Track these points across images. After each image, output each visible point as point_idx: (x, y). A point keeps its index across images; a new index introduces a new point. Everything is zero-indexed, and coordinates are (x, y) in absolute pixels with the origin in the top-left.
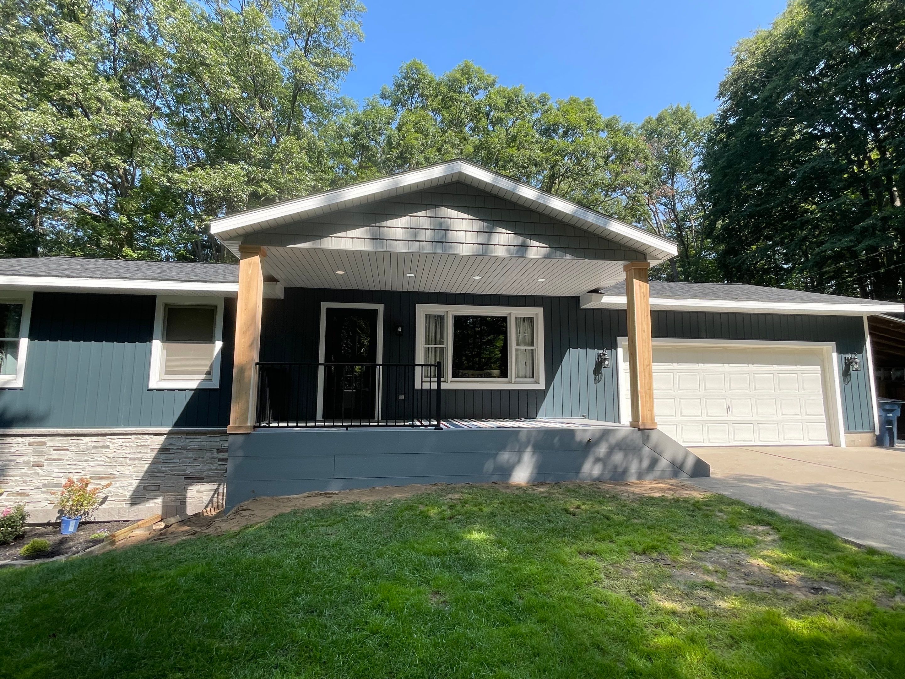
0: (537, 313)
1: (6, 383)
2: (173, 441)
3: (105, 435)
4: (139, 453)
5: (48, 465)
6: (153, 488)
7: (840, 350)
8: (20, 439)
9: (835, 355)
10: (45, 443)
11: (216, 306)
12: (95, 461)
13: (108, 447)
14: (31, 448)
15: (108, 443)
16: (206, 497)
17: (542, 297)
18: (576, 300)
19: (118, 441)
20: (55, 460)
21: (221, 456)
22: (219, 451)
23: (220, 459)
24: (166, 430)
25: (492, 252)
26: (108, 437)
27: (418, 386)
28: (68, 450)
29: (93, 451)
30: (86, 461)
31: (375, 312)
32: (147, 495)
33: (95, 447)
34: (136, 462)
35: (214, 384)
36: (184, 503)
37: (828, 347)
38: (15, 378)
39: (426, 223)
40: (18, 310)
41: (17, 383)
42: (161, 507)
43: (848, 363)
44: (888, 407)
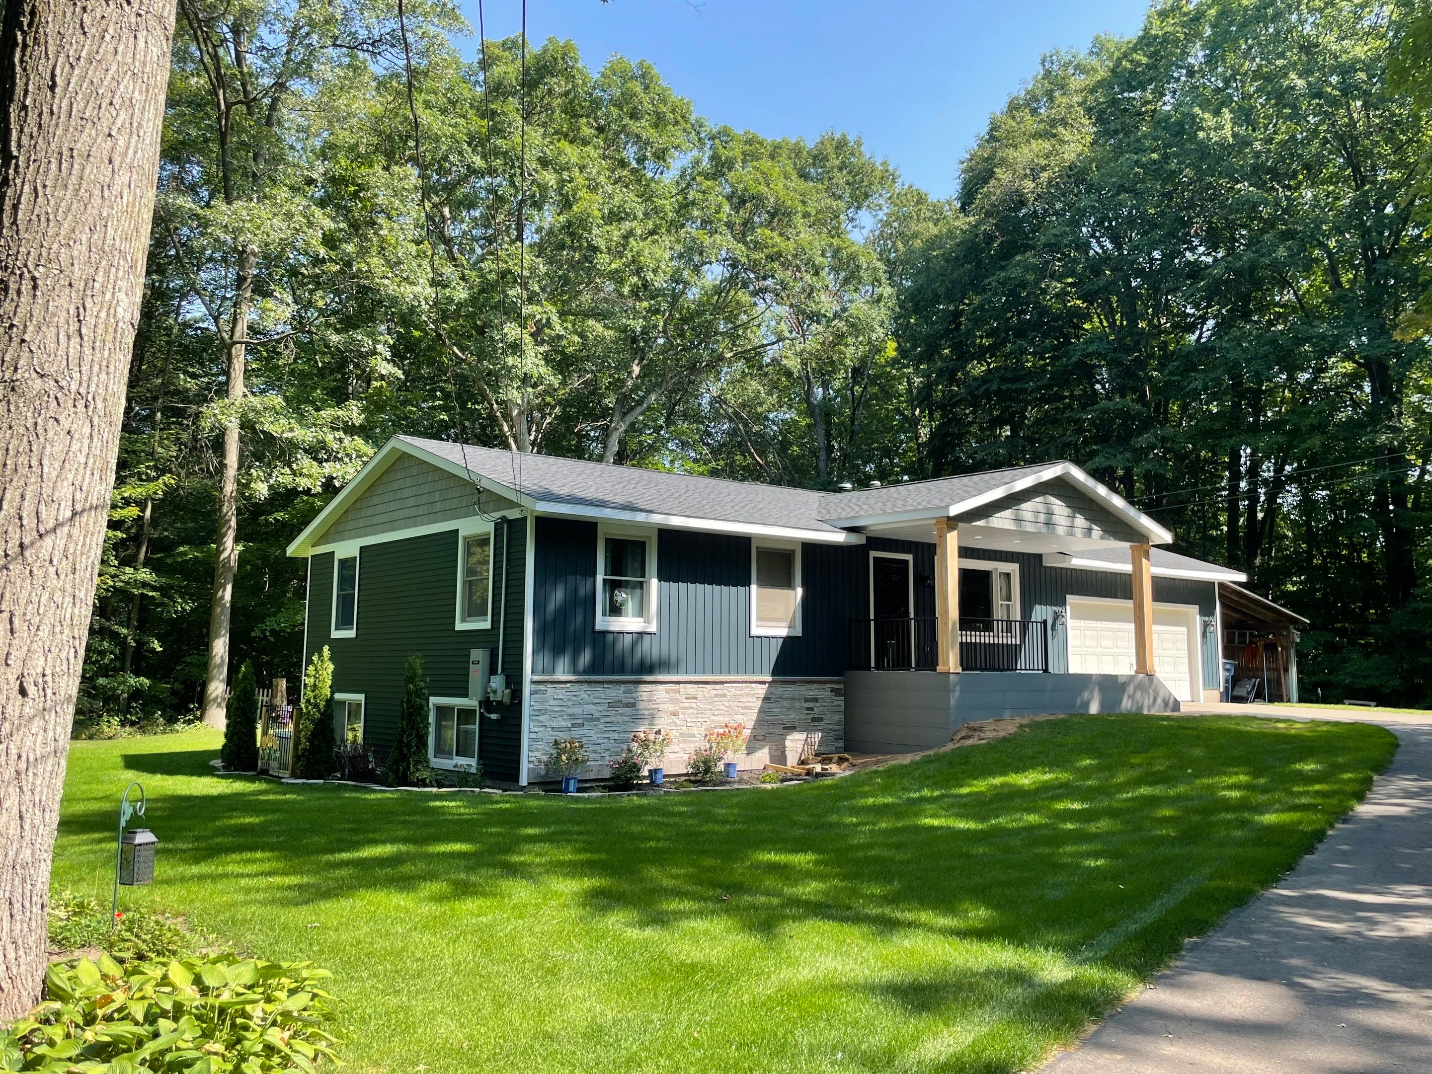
0: (1013, 568)
2: (773, 690)
3: (723, 683)
4: (749, 702)
5: (684, 714)
6: (760, 738)
7: (1202, 613)
8: (660, 687)
9: (1198, 617)
10: (679, 691)
11: (793, 551)
12: (718, 710)
13: (725, 695)
14: (668, 695)
15: (726, 692)
16: (800, 746)
17: (1018, 554)
18: (1040, 556)
19: (732, 690)
20: (687, 708)
21: (807, 705)
22: (806, 700)
23: (808, 709)
24: (770, 679)
25: (1074, 533)
26: (725, 685)
28: (696, 698)
29: (715, 699)
30: (710, 709)
31: (906, 562)
32: (758, 744)
33: (717, 696)
34: (747, 711)
35: (798, 632)
36: (783, 752)
37: (1194, 609)
38: (647, 622)
39: (1041, 508)
40: (639, 547)
41: (653, 628)
42: (768, 757)
43: (1206, 625)
44: (1228, 667)
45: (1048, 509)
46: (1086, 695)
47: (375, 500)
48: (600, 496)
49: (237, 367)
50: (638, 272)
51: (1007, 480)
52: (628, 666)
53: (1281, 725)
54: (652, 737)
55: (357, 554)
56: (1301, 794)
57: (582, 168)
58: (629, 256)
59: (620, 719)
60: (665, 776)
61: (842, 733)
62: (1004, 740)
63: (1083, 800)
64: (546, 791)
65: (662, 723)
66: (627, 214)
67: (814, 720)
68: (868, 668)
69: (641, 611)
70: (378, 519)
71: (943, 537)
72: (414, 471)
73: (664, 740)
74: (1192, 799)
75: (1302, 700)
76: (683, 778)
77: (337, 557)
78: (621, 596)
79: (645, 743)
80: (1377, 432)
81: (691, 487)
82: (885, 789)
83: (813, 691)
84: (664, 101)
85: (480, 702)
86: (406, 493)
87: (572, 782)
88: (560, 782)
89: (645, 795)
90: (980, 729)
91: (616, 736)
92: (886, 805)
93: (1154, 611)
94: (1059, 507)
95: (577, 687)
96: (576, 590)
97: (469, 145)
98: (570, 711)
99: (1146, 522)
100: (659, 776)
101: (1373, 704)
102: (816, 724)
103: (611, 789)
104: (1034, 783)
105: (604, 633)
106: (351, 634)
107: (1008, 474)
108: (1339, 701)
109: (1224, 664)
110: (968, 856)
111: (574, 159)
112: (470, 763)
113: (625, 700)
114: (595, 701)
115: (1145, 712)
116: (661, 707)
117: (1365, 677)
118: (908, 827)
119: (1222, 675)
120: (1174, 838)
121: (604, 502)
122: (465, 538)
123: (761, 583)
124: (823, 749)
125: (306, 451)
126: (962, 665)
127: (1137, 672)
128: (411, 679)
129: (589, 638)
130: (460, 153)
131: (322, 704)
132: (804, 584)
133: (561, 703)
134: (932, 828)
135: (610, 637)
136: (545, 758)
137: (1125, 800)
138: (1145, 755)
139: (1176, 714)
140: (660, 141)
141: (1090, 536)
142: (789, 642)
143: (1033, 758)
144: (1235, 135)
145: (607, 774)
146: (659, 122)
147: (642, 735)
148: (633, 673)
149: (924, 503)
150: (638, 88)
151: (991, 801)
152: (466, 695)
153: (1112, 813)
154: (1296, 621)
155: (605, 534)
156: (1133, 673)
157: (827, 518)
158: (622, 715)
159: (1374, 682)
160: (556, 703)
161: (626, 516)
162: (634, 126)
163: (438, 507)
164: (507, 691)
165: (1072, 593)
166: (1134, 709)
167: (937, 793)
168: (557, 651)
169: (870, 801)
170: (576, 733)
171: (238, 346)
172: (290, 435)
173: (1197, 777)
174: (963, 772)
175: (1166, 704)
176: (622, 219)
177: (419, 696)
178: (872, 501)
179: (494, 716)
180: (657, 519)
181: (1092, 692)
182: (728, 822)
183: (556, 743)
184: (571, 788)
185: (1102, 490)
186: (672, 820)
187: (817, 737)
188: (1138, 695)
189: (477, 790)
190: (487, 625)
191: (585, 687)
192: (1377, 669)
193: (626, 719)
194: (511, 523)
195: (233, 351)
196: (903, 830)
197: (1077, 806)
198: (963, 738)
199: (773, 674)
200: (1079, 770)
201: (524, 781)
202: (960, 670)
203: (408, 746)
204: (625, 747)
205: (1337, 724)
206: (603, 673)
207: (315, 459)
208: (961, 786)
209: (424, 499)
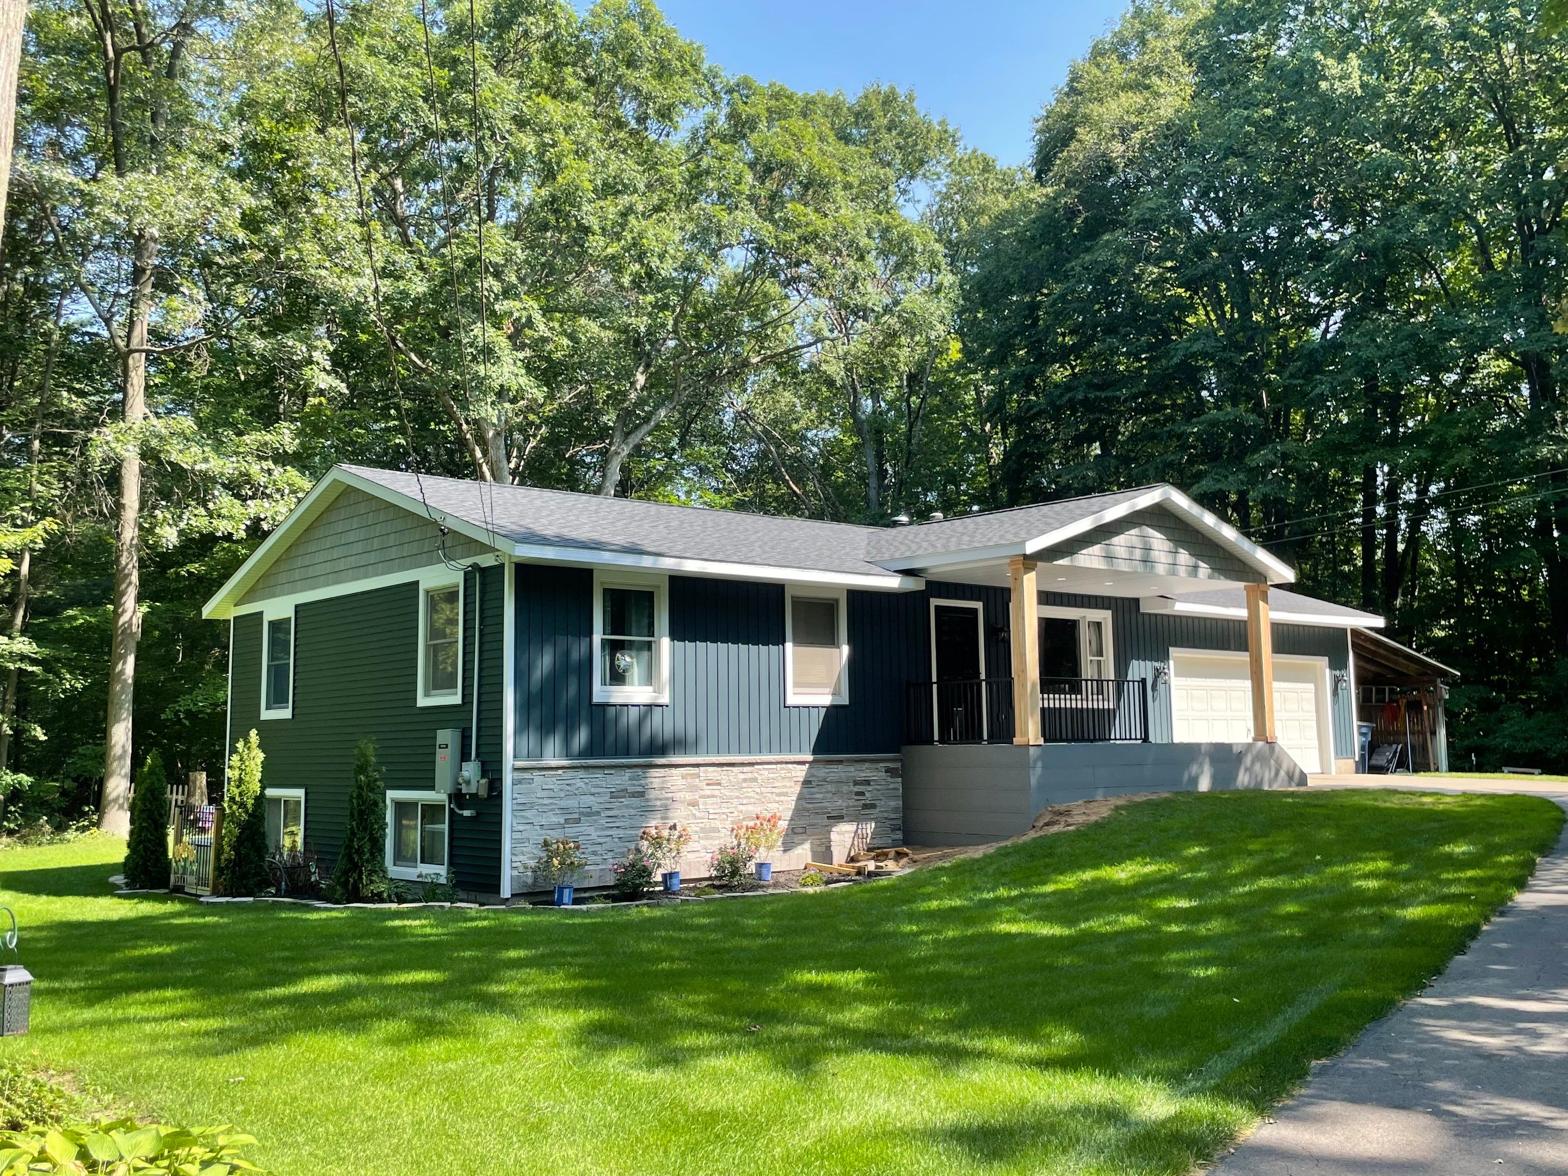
0: (1105, 616)
2: (814, 771)
3: (752, 764)
4: (785, 787)
5: (703, 803)
6: (800, 830)
7: (1333, 666)
8: (674, 771)
9: (1328, 670)
10: (698, 776)
11: (837, 601)
12: (747, 797)
13: (755, 780)
14: (684, 782)
15: (756, 775)
16: (848, 839)
17: (1109, 598)
18: (1137, 601)
19: (763, 773)
20: (709, 797)
21: (857, 789)
22: (856, 783)
23: (858, 794)
24: (810, 758)
25: (1177, 572)
26: (754, 767)
28: (719, 784)
29: (744, 785)
30: (737, 797)
31: (975, 611)
32: (797, 839)
34: (782, 798)
35: (845, 700)
36: (829, 848)
37: (1322, 662)
38: (658, 691)
39: (1137, 542)
40: (646, 599)
41: (665, 699)
42: (809, 854)
43: (1337, 681)
44: (1364, 730)
45: (1145, 543)
46: (1194, 769)
47: (312, 547)
48: (595, 536)
49: (135, 381)
50: (640, 258)
51: (1095, 509)
52: (635, 746)
53: (1426, 800)
54: (665, 833)
55: (292, 614)
56: (1450, 882)
57: (568, 129)
58: (629, 238)
59: (626, 812)
60: (682, 881)
61: (900, 822)
62: (1097, 825)
63: (1190, 896)
64: (534, 904)
65: (679, 815)
66: (625, 185)
67: (865, 806)
68: (931, 741)
69: (650, 678)
70: (318, 570)
71: (1018, 580)
72: (362, 509)
73: (680, 837)
74: (1322, 892)
75: (1453, 768)
76: (706, 883)
77: (267, 618)
78: (624, 660)
79: (657, 842)
80: (1538, 443)
81: (710, 524)
82: (952, 890)
83: (865, 771)
84: (669, 46)
85: (450, 796)
86: (352, 537)
87: (566, 892)
88: (552, 892)
89: (658, 905)
90: (1067, 813)
91: (621, 833)
92: (954, 909)
93: (1275, 665)
94: (1158, 541)
95: (571, 773)
96: (567, 654)
97: (426, 100)
98: (563, 804)
99: (1264, 558)
100: (675, 881)
101: (1537, 771)
102: (867, 811)
103: (615, 899)
104: (1133, 877)
105: (604, 706)
106: (285, 713)
107: (1096, 501)
108: (1496, 769)
109: (1360, 727)
110: (1051, 968)
111: (558, 118)
112: (439, 872)
113: (631, 789)
114: (593, 790)
115: (1266, 788)
116: (677, 796)
117: (1527, 740)
118: (980, 935)
119: (1357, 741)
120: (1301, 939)
121: (601, 543)
122: (427, 592)
123: (797, 641)
124: (877, 842)
125: (224, 485)
126: (1044, 735)
127: (1255, 740)
128: (362, 769)
129: (584, 713)
130: (414, 111)
131: (250, 803)
132: (850, 641)
133: (551, 794)
134: (1008, 935)
135: (611, 710)
136: (532, 863)
137: (1241, 895)
138: (1264, 840)
139: (1302, 789)
140: (665, 95)
141: (1196, 576)
142: (833, 712)
143: (1130, 846)
144: (1363, 86)
145: (610, 880)
146: (663, 71)
147: (653, 832)
148: (641, 754)
149: (995, 539)
150: (635, 29)
151: (1080, 901)
152: (432, 788)
153: (1226, 911)
154: (1444, 674)
155: (602, 583)
156: (1250, 741)
157: (877, 559)
158: (627, 807)
159: (1538, 745)
160: (545, 794)
161: (628, 560)
162: (632, 77)
163: (393, 553)
164: (484, 781)
165: (1176, 645)
166: (1252, 785)
167: (1014, 893)
168: (546, 728)
169: (934, 904)
170: (571, 831)
171: (136, 355)
172: (204, 467)
173: (1326, 865)
174: (1047, 866)
175: (1290, 777)
176: (619, 192)
177: (372, 790)
178: (933, 538)
179: (467, 813)
180: (668, 564)
181: (1201, 765)
182: (758, 935)
183: (546, 844)
184: (566, 900)
185: (1209, 519)
186: (691, 935)
187: (870, 827)
188: (1257, 767)
189: (448, 904)
190: (457, 699)
191: (581, 773)
192: (1542, 729)
193: (633, 812)
194: (484, 571)
195: (131, 361)
196: (973, 939)
197: (1184, 904)
198: (1047, 824)
199: (814, 752)
200: (1186, 860)
201: (506, 892)
202: (1041, 741)
203: (360, 852)
204: (632, 846)
205: (1493, 796)
206: (604, 755)
207: (237, 496)
208: (1044, 883)
209: (376, 544)
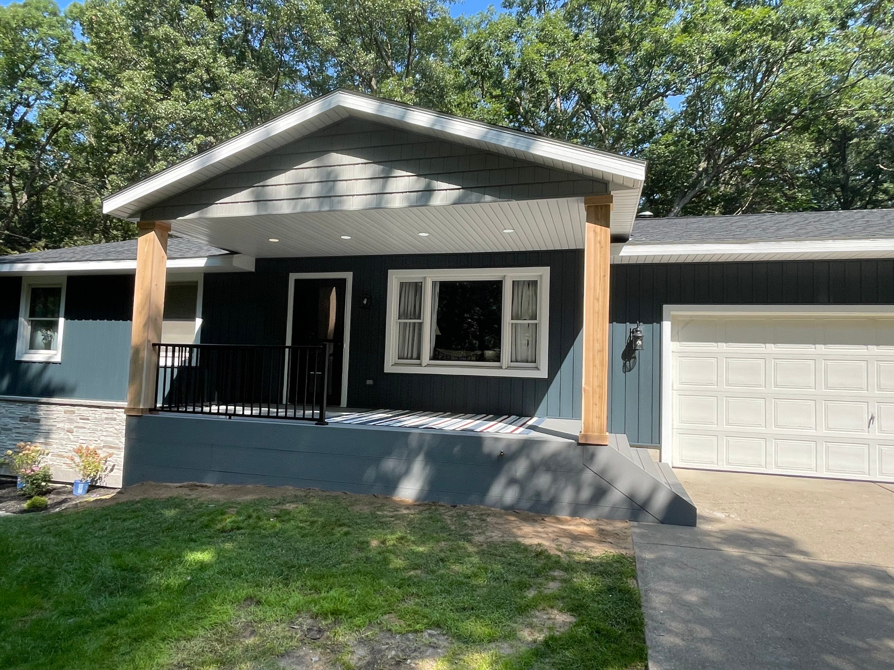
0: (539, 274)
1: (50, 357)
3: (113, 408)
5: (76, 432)
8: (59, 408)
10: (73, 412)
11: (197, 282)
12: (107, 431)
13: (115, 419)
14: (66, 415)
15: (115, 416)
17: (548, 253)
20: (80, 427)
25: (387, 203)
26: (116, 410)
27: (389, 368)
28: (88, 419)
29: (105, 422)
30: (101, 430)
31: (345, 281)
38: (54, 353)
41: (58, 358)
52: (33, 389)
59: (25, 430)
78: (46, 333)
94: (354, 167)
113: (30, 416)
114: (9, 415)
116: (59, 424)
129: (9, 367)
132: (205, 316)
135: (24, 366)
148: (36, 395)
155: (30, 285)
158: (29, 428)
193: (31, 431)
